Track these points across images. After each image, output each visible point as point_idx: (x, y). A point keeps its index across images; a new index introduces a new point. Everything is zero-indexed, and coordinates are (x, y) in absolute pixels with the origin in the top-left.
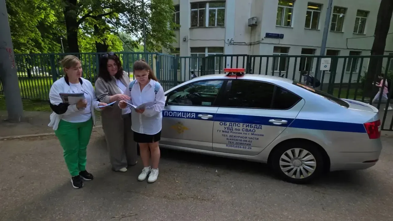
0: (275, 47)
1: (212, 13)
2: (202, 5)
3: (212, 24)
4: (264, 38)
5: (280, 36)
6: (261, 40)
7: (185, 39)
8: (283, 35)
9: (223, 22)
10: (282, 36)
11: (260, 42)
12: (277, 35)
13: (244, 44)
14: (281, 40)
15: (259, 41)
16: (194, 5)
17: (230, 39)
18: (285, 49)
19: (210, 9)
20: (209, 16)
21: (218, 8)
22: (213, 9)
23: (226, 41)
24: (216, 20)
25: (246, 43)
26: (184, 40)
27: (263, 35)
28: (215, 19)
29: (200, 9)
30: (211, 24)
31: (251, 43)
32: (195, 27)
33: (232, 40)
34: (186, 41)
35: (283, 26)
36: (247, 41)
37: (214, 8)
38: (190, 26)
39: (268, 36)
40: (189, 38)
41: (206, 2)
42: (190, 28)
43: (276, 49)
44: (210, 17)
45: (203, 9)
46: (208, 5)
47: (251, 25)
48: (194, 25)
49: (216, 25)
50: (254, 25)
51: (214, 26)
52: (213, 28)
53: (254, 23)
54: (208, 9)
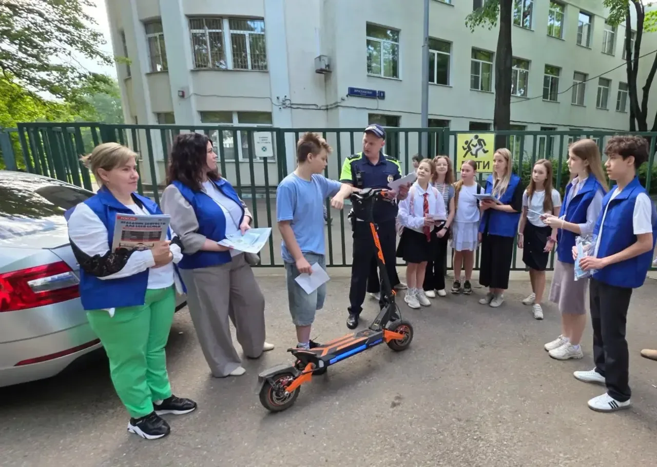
0: (370, 116)
1: (237, 41)
2: (214, 21)
3: (240, 64)
4: (346, 98)
5: (381, 96)
6: (339, 100)
7: (183, 92)
8: (384, 93)
9: (266, 62)
10: (382, 94)
11: (339, 104)
12: (371, 93)
13: (314, 107)
14: (380, 101)
15: (337, 103)
16: (194, 21)
17: (282, 97)
18: (393, 120)
19: (232, 31)
20: (233, 47)
21: (249, 32)
22: (238, 32)
23: (275, 101)
24: (249, 57)
25: (319, 105)
26: (181, 94)
27: (343, 92)
28: (246, 55)
29: (211, 31)
30: (238, 65)
31: (327, 106)
32: (204, 68)
33: (287, 98)
34: (186, 97)
35: (382, 75)
36: (321, 103)
37: (242, 32)
38: (190, 65)
39: (353, 92)
40: (191, 91)
41: (222, 17)
42: (192, 71)
43: (372, 118)
44: (234, 51)
45: (217, 31)
46: (226, 24)
47: (320, 71)
48: (200, 65)
49: (250, 67)
50: (325, 72)
51: (245, 68)
52: (244, 73)
53: (324, 67)
54: (227, 31)
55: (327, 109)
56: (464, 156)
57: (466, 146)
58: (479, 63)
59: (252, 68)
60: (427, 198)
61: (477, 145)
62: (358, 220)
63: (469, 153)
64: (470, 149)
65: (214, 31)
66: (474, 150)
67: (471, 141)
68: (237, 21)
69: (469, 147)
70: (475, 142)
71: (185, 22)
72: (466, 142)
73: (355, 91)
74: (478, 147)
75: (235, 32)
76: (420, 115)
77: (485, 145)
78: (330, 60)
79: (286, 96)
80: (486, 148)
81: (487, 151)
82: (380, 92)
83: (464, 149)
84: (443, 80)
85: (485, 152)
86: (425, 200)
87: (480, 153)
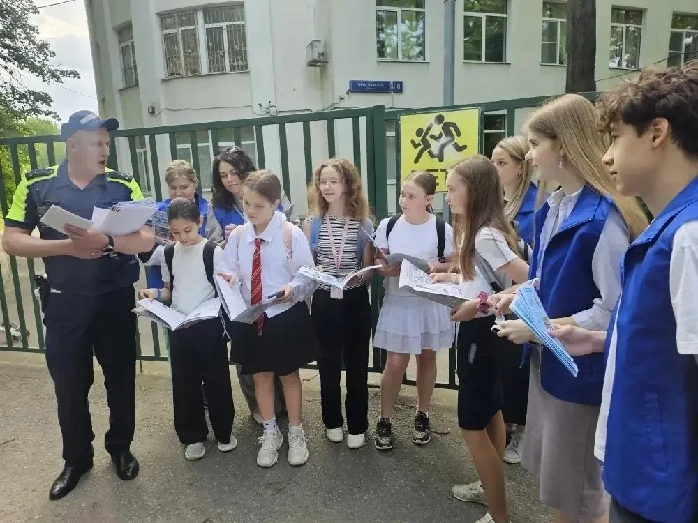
1: (213, 35)
2: (186, 16)
3: (217, 66)
4: (346, 96)
5: (398, 88)
6: (337, 100)
7: (153, 109)
8: (401, 83)
9: (246, 61)
10: (399, 86)
11: (337, 105)
12: (382, 85)
14: (396, 96)
15: (333, 104)
16: (165, 18)
17: (265, 105)
19: (207, 26)
20: (208, 46)
21: (227, 24)
22: (215, 25)
23: (257, 109)
24: (227, 55)
25: (314, 110)
26: (151, 111)
27: (342, 88)
28: (224, 53)
29: (183, 28)
30: (214, 67)
31: (324, 110)
32: (176, 76)
33: (272, 104)
34: (156, 113)
35: (400, 59)
36: (317, 107)
37: (218, 25)
38: (162, 74)
39: (356, 88)
40: (162, 106)
41: (195, 9)
42: (163, 81)
44: (209, 50)
45: (191, 27)
46: (200, 17)
47: (313, 63)
48: (172, 75)
49: (228, 69)
50: (320, 63)
51: (222, 70)
52: (220, 77)
53: (316, 57)
54: (201, 26)
56: (416, 161)
57: (418, 140)
58: (556, 23)
59: (231, 70)
61: (440, 136)
63: (426, 153)
64: (427, 146)
65: (187, 28)
66: (435, 146)
67: (429, 128)
68: (210, 12)
69: (424, 141)
70: (437, 129)
71: (155, 22)
72: (419, 132)
73: (359, 85)
74: (444, 139)
75: (210, 26)
77: (459, 134)
78: (326, 45)
79: (270, 102)
80: (460, 141)
81: (465, 147)
82: (396, 83)
83: (415, 145)
84: (496, 54)
85: (460, 149)
87: (450, 151)
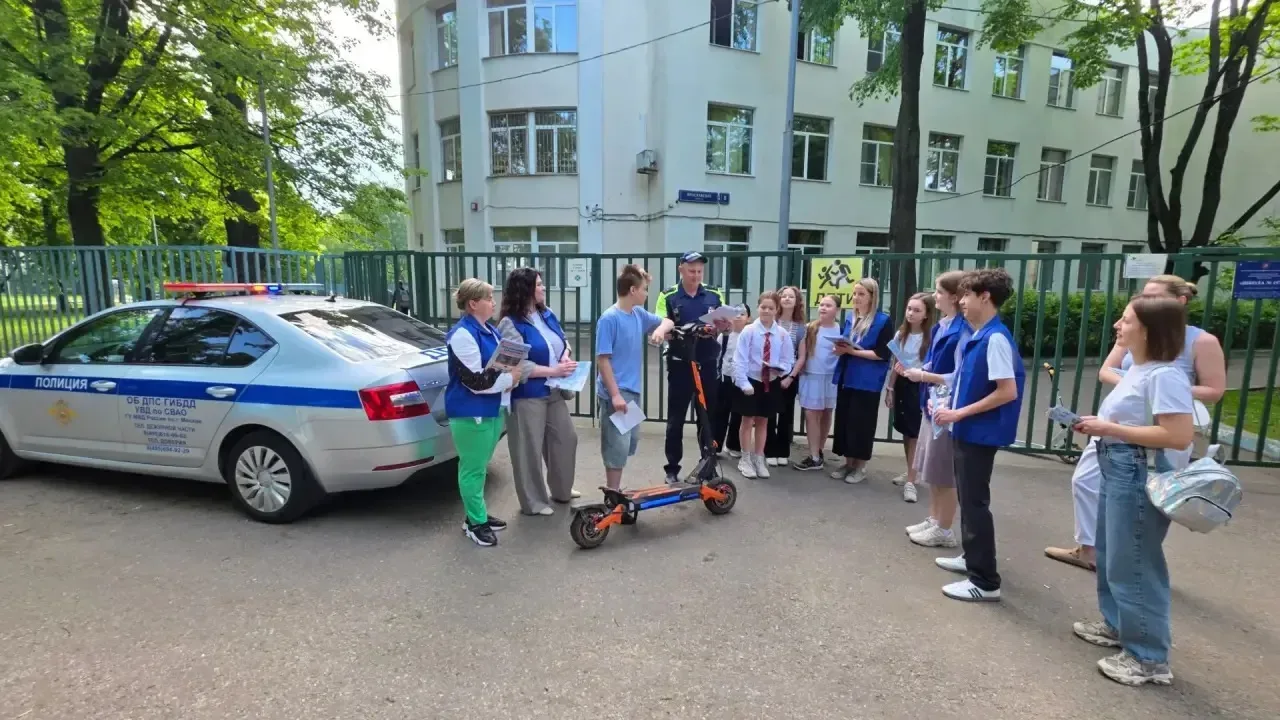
0: (708, 228)
1: (544, 139)
2: (517, 116)
3: (544, 166)
4: (675, 204)
5: (724, 199)
6: (666, 208)
7: (476, 205)
8: (728, 195)
9: (575, 164)
10: (725, 197)
11: (666, 213)
12: (710, 196)
13: (633, 218)
14: (723, 208)
15: (663, 211)
16: (495, 117)
17: (592, 206)
18: (740, 233)
19: (538, 127)
20: (538, 147)
21: (558, 126)
22: (546, 127)
23: (584, 212)
24: (556, 157)
25: (639, 215)
26: (474, 207)
27: (672, 196)
28: (553, 155)
29: (513, 128)
31: (649, 216)
32: (501, 174)
33: (598, 207)
34: (479, 209)
35: (727, 172)
36: (642, 212)
37: (549, 127)
38: (488, 172)
39: (685, 197)
40: (486, 203)
41: (527, 111)
42: (488, 178)
43: (710, 231)
44: (539, 150)
45: (521, 127)
46: (531, 118)
47: (642, 171)
48: (499, 170)
49: (556, 170)
50: (650, 171)
51: (551, 171)
52: (547, 179)
53: (648, 165)
54: (532, 127)
55: (649, 220)
56: (821, 287)
57: (823, 274)
58: (875, 145)
59: (559, 171)
60: (770, 339)
61: (837, 273)
62: (675, 358)
63: (827, 283)
64: (828, 278)
65: (517, 128)
66: (834, 279)
67: (831, 267)
68: (544, 114)
69: (827, 275)
70: (836, 268)
71: (485, 120)
72: (824, 269)
73: (688, 195)
74: (840, 274)
75: (541, 127)
76: (777, 225)
77: (850, 272)
78: (657, 155)
79: (597, 205)
80: (850, 277)
81: (853, 281)
82: (722, 195)
83: (821, 278)
84: (817, 172)
85: (850, 281)
86: (767, 340)
87: (843, 282)
